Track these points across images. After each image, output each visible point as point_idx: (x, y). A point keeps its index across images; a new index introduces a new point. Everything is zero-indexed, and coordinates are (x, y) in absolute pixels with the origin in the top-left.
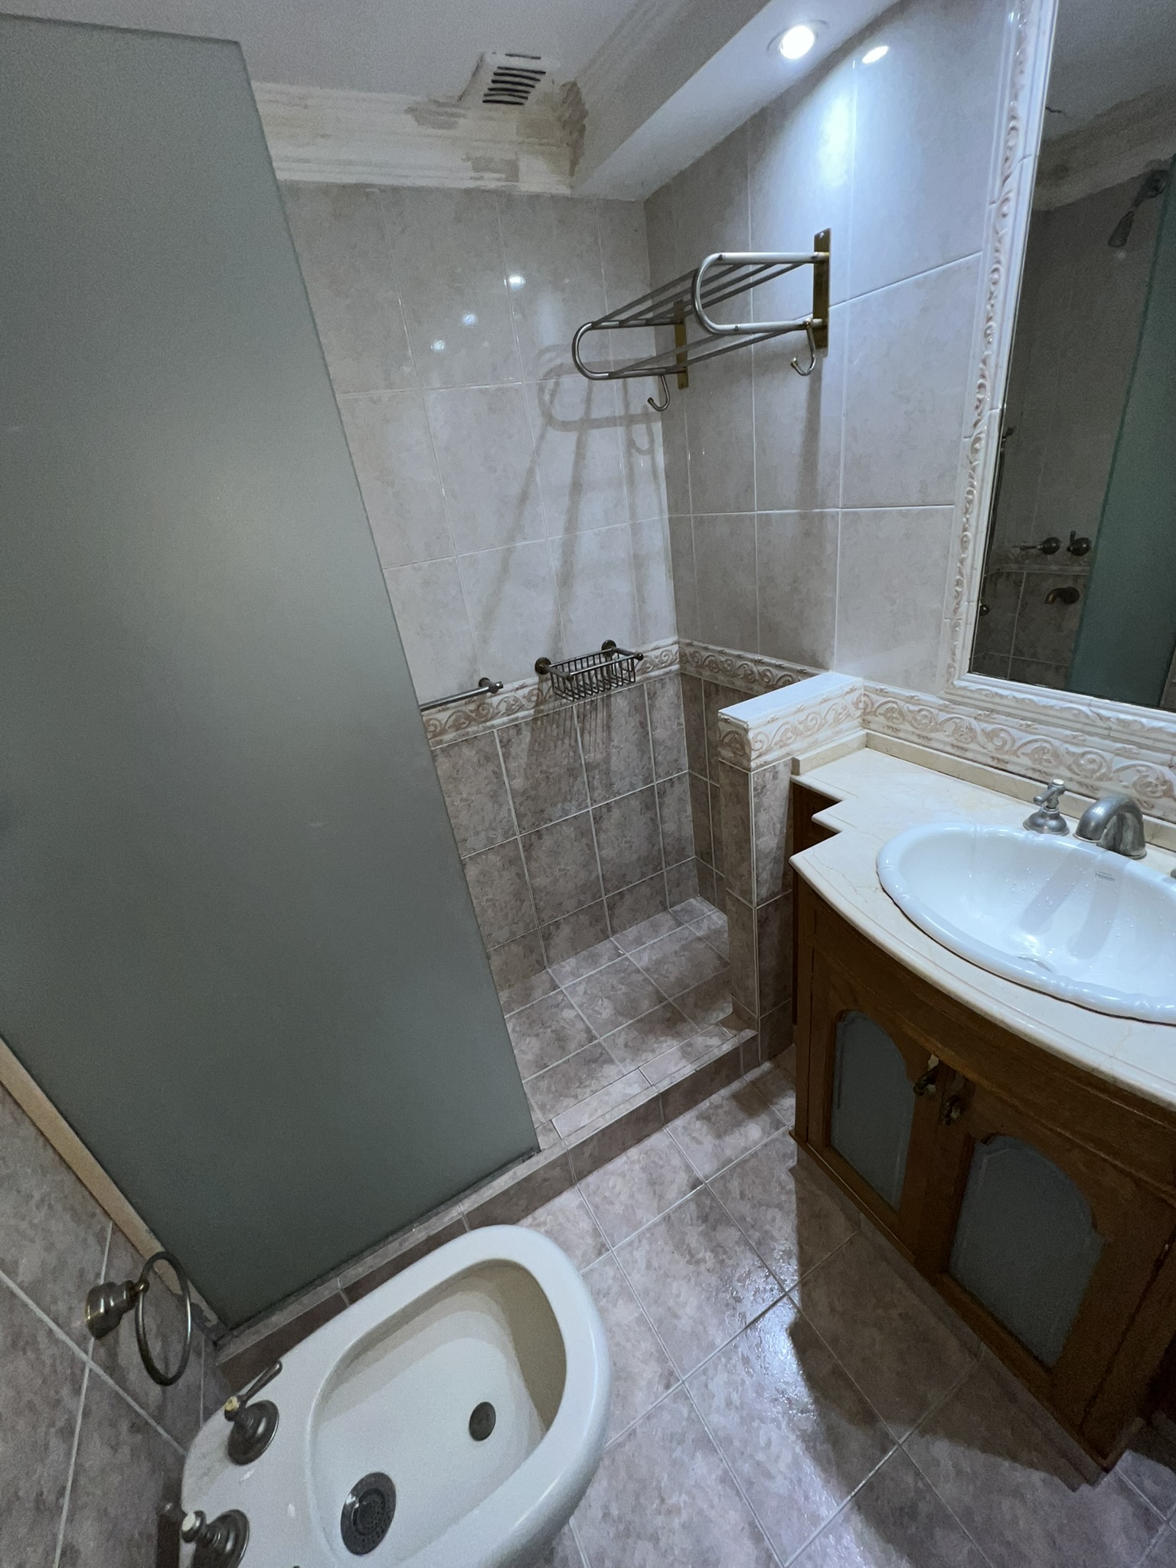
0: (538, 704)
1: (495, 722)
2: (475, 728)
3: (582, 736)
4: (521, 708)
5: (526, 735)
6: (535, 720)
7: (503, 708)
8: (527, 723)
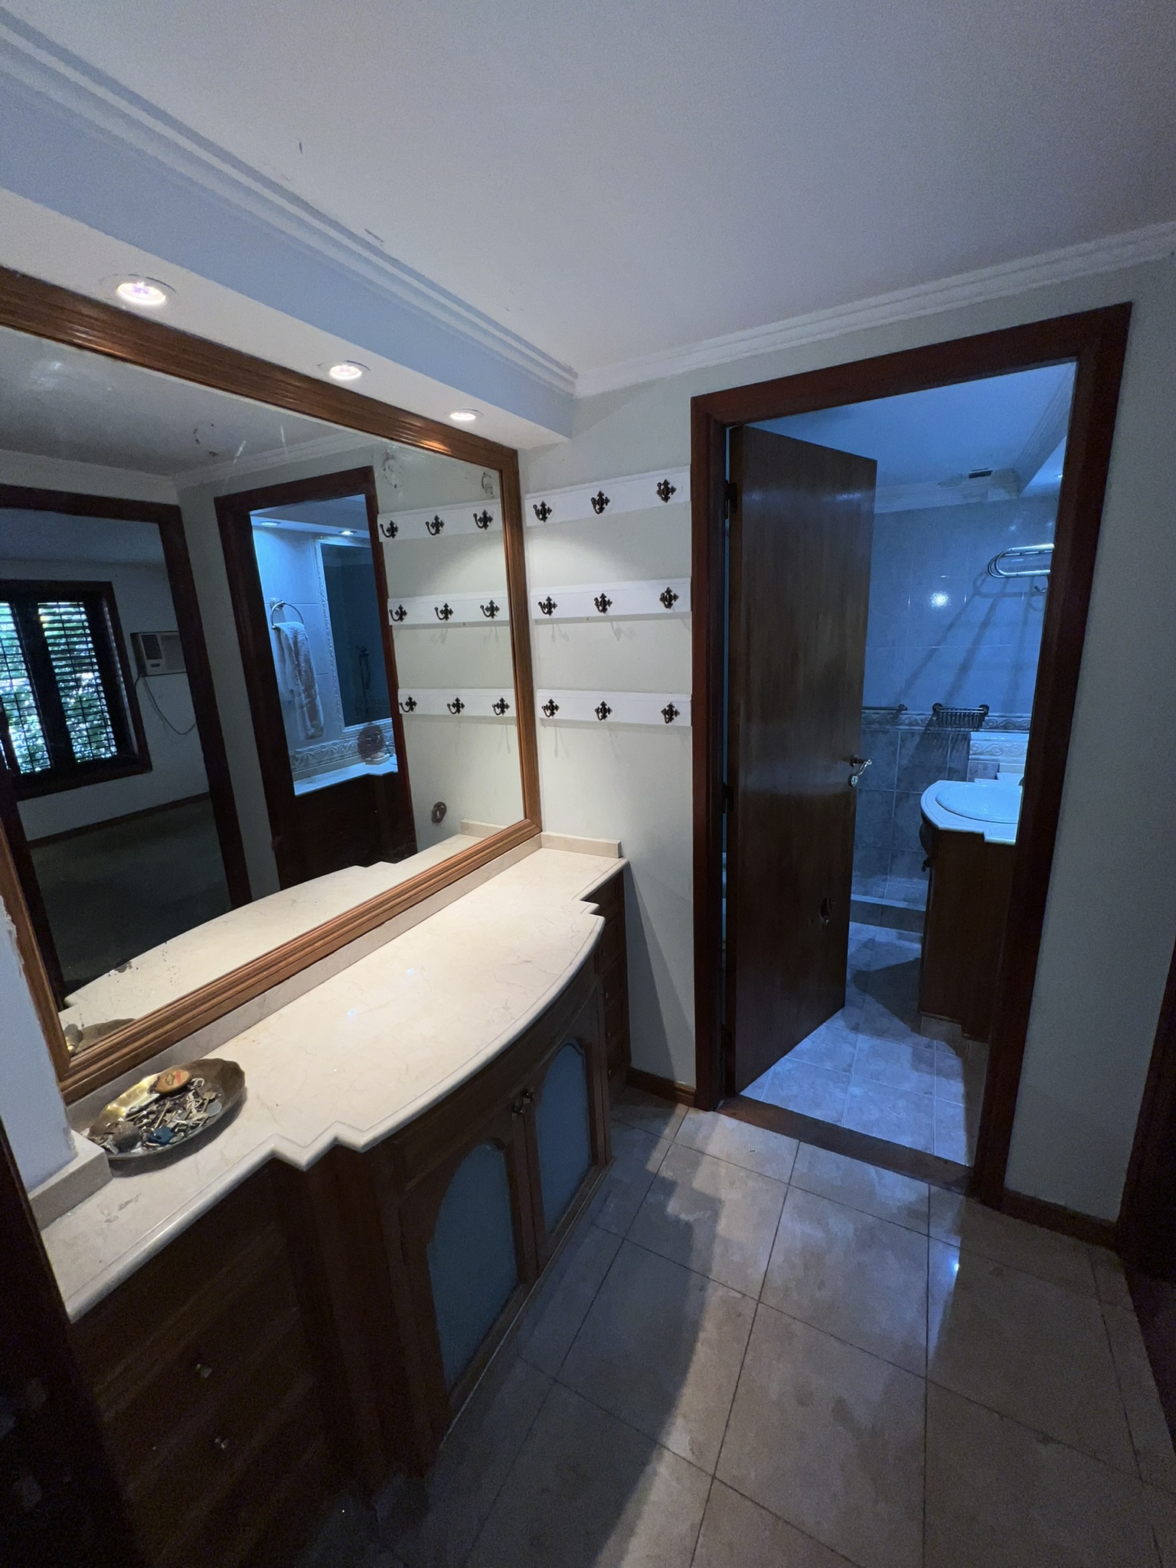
0: (928, 725)
1: (901, 727)
2: (889, 727)
3: (951, 752)
4: (918, 724)
5: (917, 739)
6: (924, 733)
7: (907, 722)
8: (919, 734)
